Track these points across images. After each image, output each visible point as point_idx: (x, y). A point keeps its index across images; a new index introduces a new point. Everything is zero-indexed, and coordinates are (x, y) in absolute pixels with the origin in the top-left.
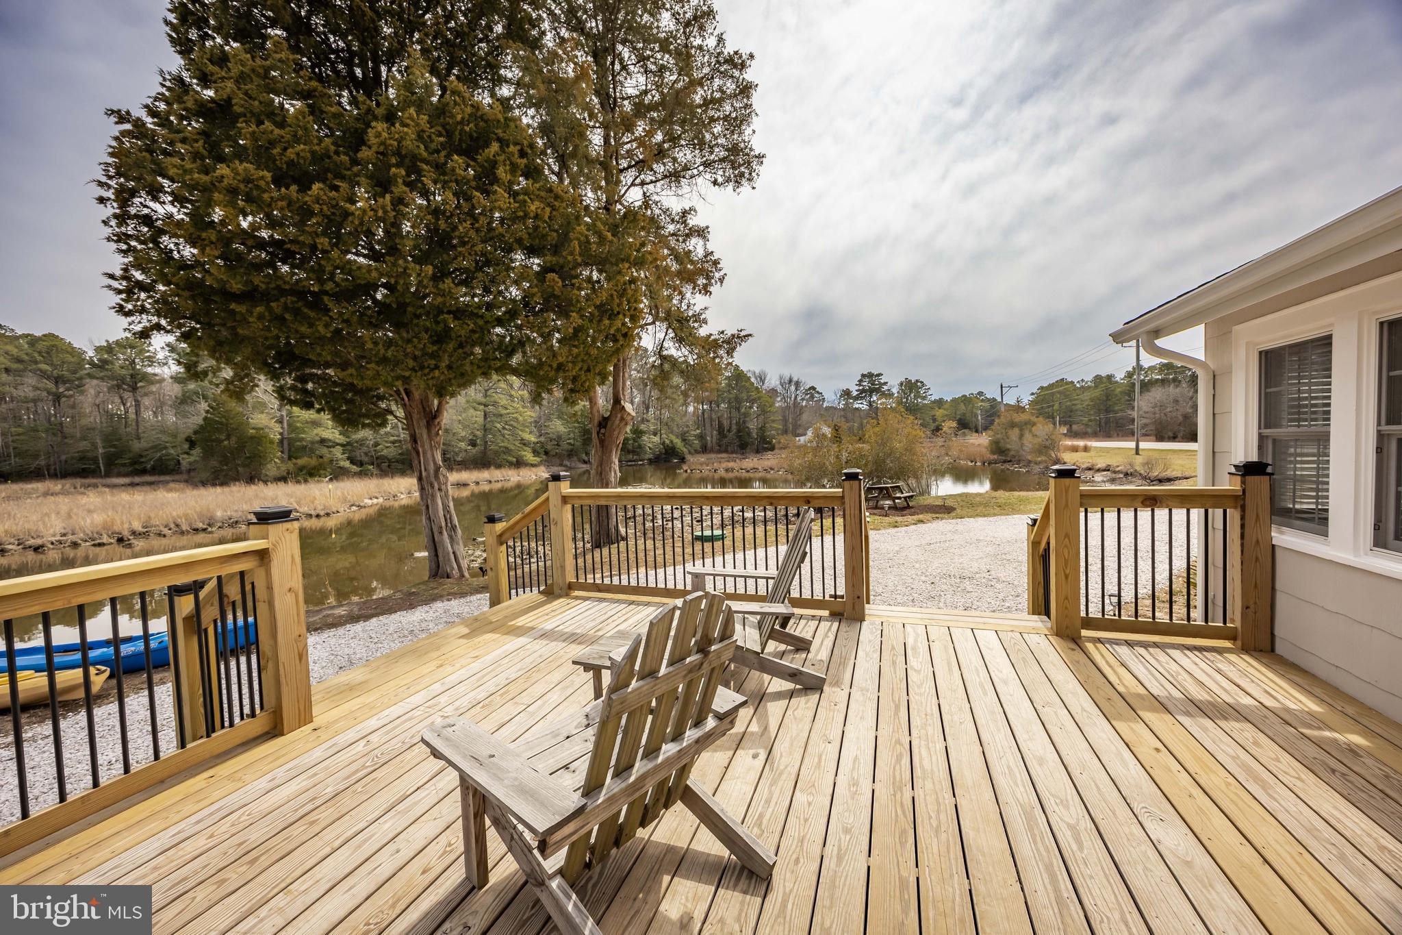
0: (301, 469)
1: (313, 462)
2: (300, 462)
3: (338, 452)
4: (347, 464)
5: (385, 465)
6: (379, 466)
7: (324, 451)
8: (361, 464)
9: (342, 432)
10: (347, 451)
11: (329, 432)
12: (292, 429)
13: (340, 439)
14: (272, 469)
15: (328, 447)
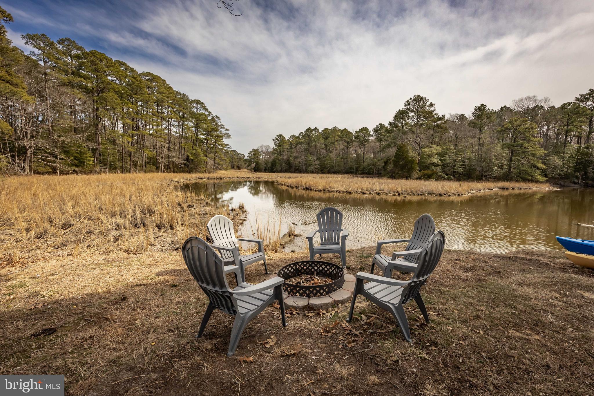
0: (425, 175)
1: (430, 172)
2: (425, 172)
3: (439, 169)
4: (443, 175)
5: (457, 176)
6: (454, 176)
7: (433, 168)
8: (447, 175)
9: (441, 160)
10: (442, 169)
11: (436, 160)
12: (422, 158)
13: (440, 163)
14: (415, 174)
15: (435, 166)
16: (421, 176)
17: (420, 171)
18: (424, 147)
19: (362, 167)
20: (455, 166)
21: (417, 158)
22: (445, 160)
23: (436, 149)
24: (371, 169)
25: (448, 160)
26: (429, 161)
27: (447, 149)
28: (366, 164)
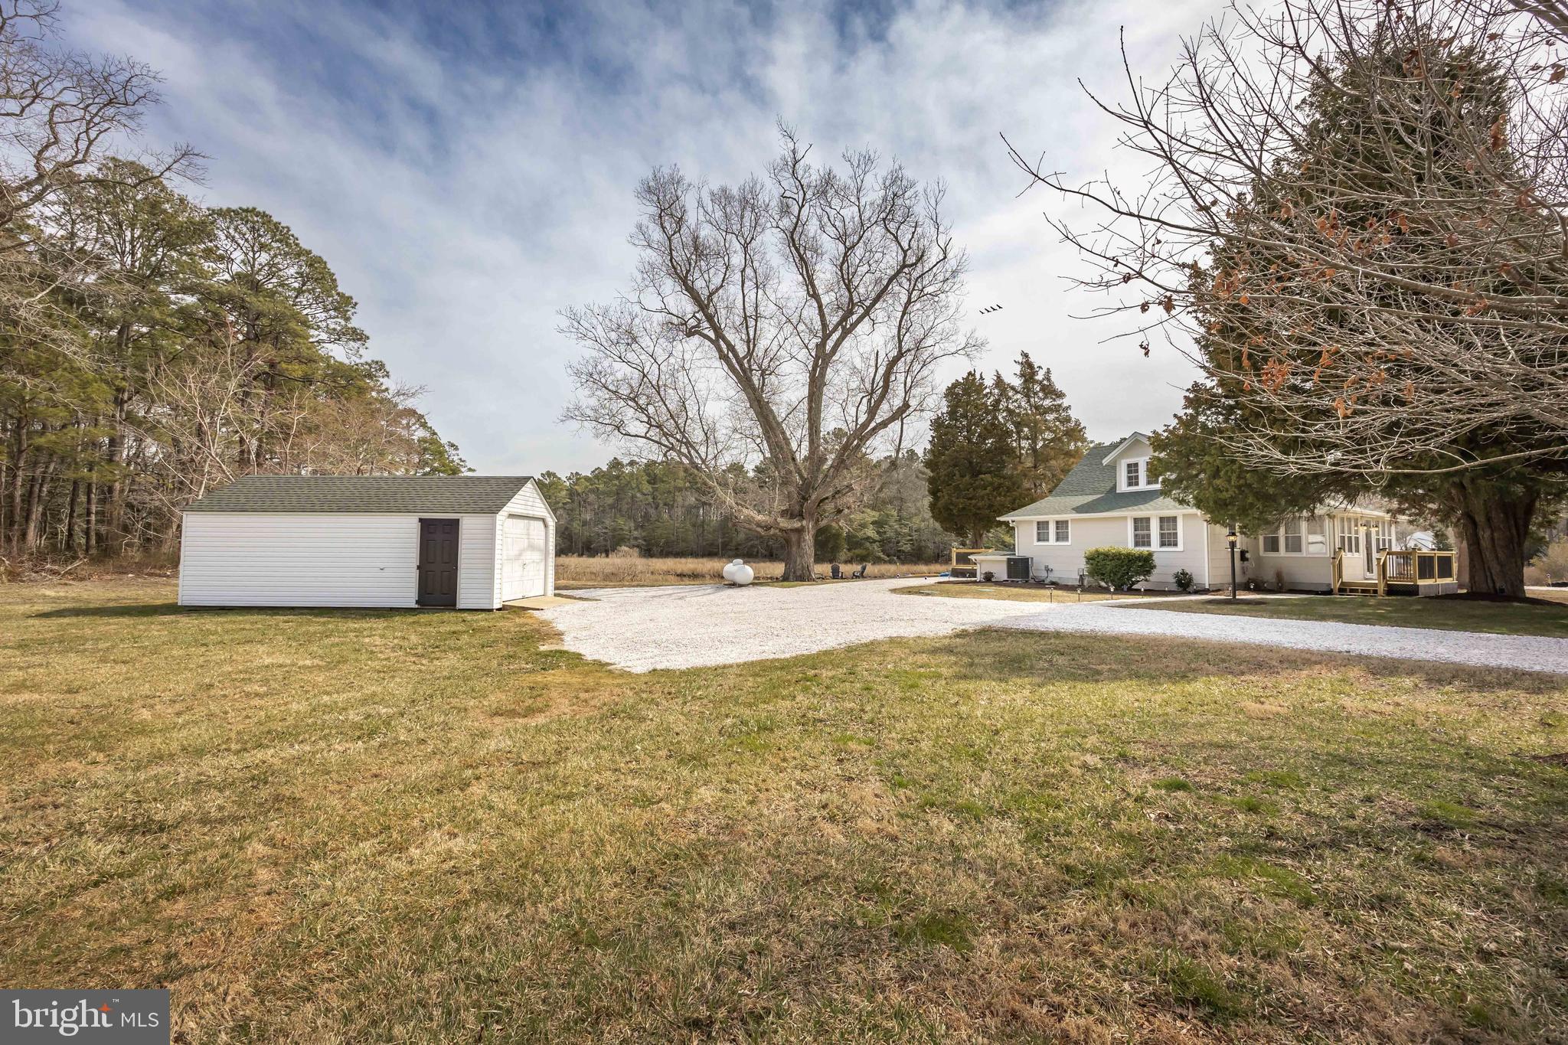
1: (864, 552)
2: (859, 551)
3: (876, 546)
4: (881, 555)
5: (903, 557)
6: (898, 558)
8: (889, 556)
9: (879, 533)
10: (882, 546)
11: (871, 532)
13: (876, 537)
15: (868, 542)
19: (734, 543)
20: (898, 542)
22: (885, 533)
23: (872, 516)
24: (752, 546)
25: (890, 534)
26: (860, 534)
27: (888, 516)
28: (742, 536)
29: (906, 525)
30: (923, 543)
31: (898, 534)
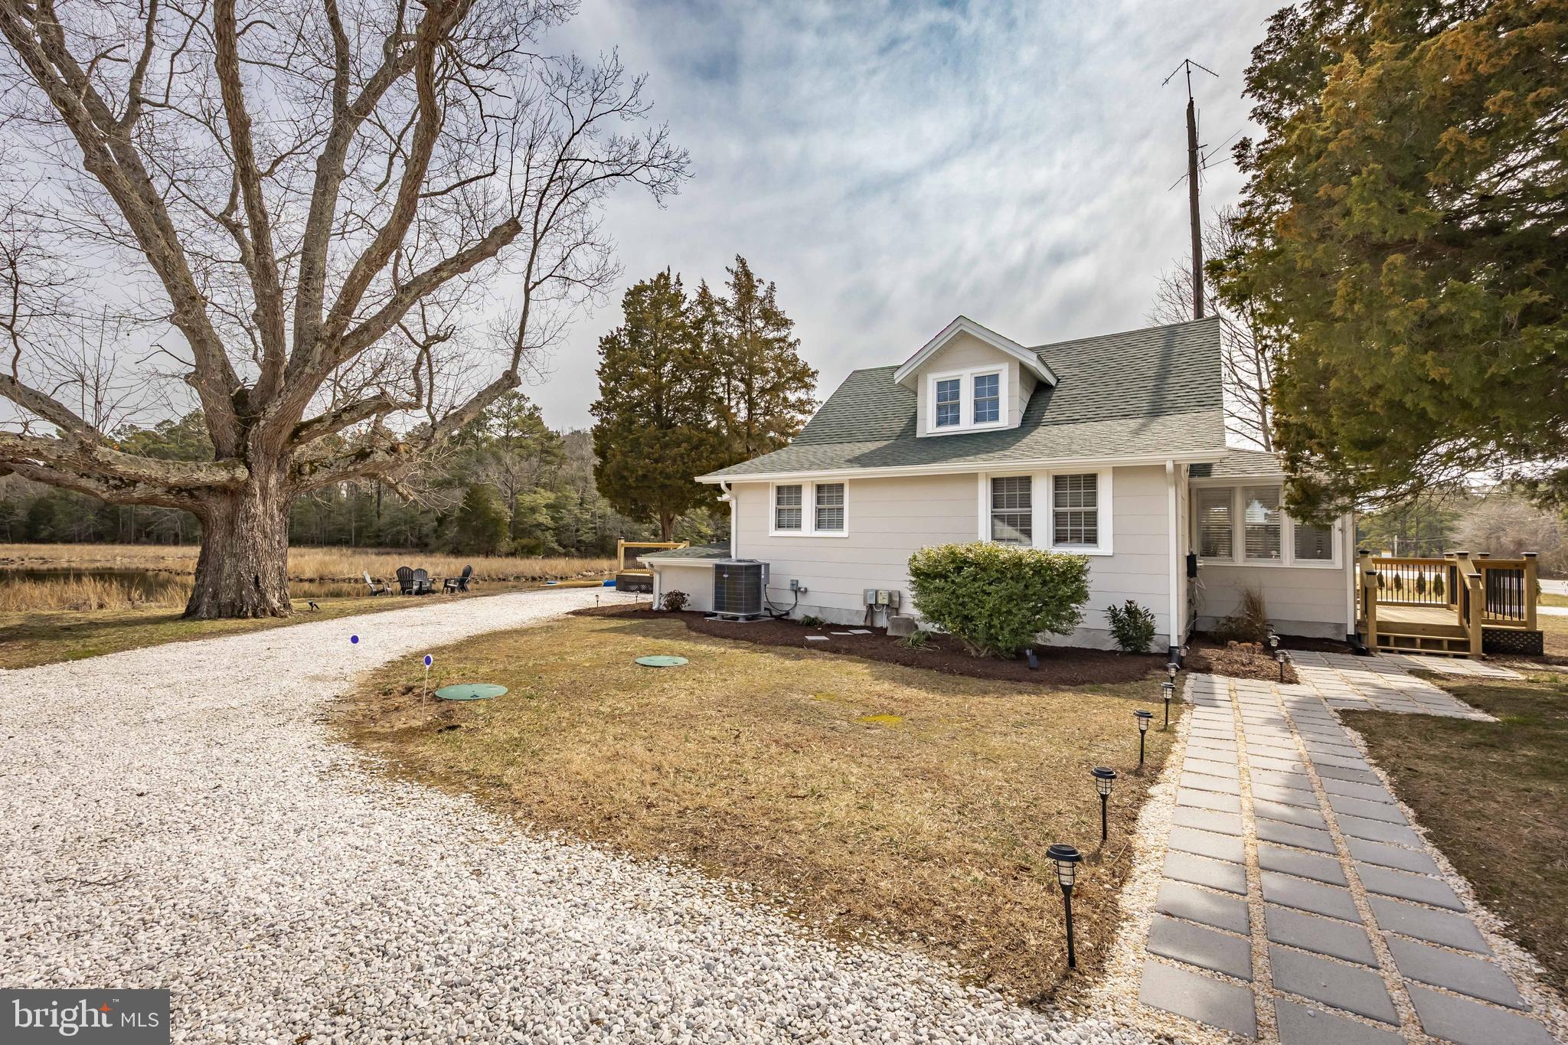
0: (523, 548)
1: (533, 542)
2: (525, 541)
3: (549, 535)
4: (555, 546)
5: (583, 549)
6: (578, 549)
7: (539, 533)
8: (565, 547)
9: (553, 518)
10: (556, 535)
11: (543, 518)
12: (517, 513)
13: (551, 523)
14: (505, 544)
15: (542, 530)
16: (516, 550)
17: (514, 539)
18: (520, 491)
19: (375, 528)
20: (578, 530)
21: (508, 515)
22: (561, 518)
23: (545, 497)
24: (399, 532)
25: (568, 519)
26: (530, 520)
27: (565, 497)
28: (385, 520)
29: (587, 510)
30: (608, 533)
31: (578, 520)
